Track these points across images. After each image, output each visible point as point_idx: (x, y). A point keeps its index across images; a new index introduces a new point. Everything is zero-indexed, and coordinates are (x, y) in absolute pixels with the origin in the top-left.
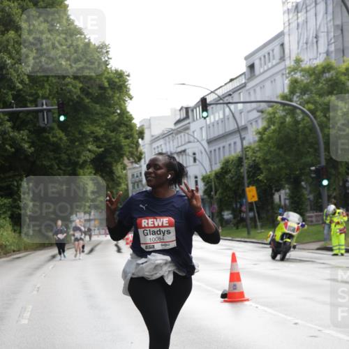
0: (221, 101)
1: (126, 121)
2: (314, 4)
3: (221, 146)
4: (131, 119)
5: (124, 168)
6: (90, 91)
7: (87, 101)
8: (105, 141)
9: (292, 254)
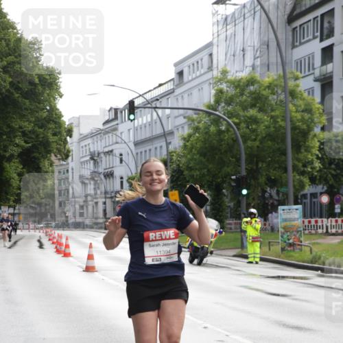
0: (149, 106)
1: (56, 118)
2: (242, 18)
3: (147, 148)
4: (60, 116)
5: (51, 164)
6: (20, 85)
7: (17, 95)
8: (33, 136)
9: (209, 259)
